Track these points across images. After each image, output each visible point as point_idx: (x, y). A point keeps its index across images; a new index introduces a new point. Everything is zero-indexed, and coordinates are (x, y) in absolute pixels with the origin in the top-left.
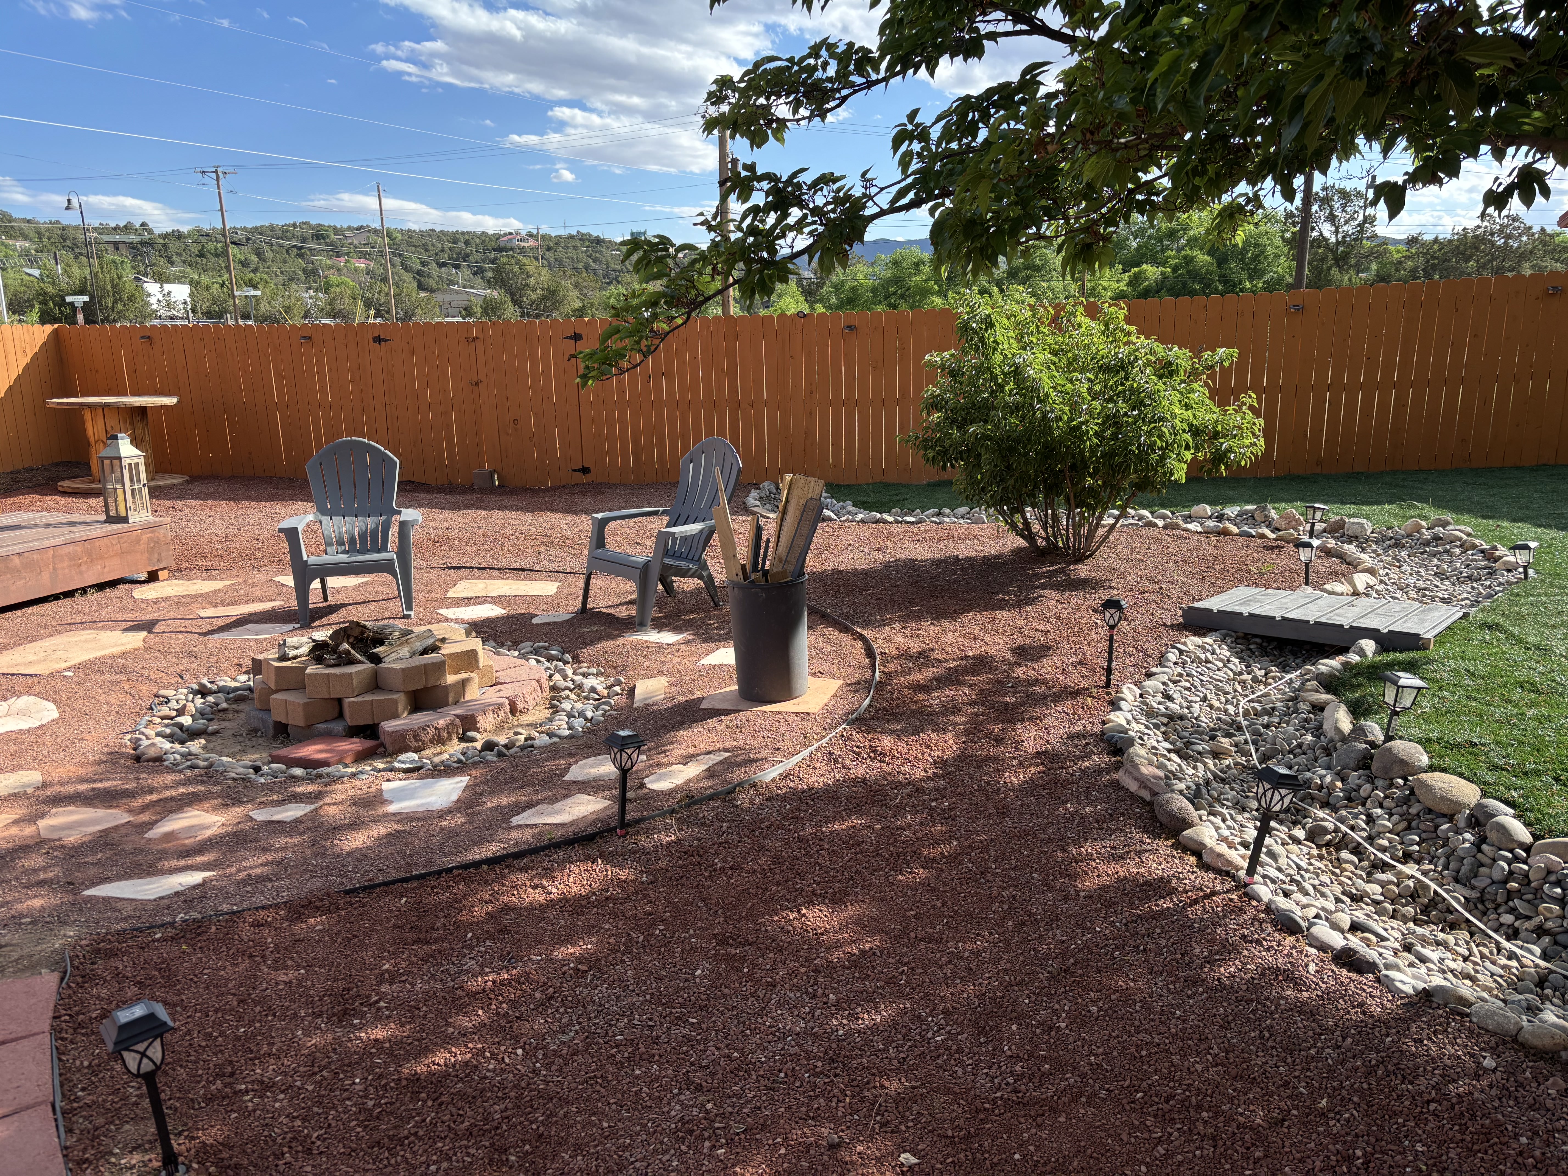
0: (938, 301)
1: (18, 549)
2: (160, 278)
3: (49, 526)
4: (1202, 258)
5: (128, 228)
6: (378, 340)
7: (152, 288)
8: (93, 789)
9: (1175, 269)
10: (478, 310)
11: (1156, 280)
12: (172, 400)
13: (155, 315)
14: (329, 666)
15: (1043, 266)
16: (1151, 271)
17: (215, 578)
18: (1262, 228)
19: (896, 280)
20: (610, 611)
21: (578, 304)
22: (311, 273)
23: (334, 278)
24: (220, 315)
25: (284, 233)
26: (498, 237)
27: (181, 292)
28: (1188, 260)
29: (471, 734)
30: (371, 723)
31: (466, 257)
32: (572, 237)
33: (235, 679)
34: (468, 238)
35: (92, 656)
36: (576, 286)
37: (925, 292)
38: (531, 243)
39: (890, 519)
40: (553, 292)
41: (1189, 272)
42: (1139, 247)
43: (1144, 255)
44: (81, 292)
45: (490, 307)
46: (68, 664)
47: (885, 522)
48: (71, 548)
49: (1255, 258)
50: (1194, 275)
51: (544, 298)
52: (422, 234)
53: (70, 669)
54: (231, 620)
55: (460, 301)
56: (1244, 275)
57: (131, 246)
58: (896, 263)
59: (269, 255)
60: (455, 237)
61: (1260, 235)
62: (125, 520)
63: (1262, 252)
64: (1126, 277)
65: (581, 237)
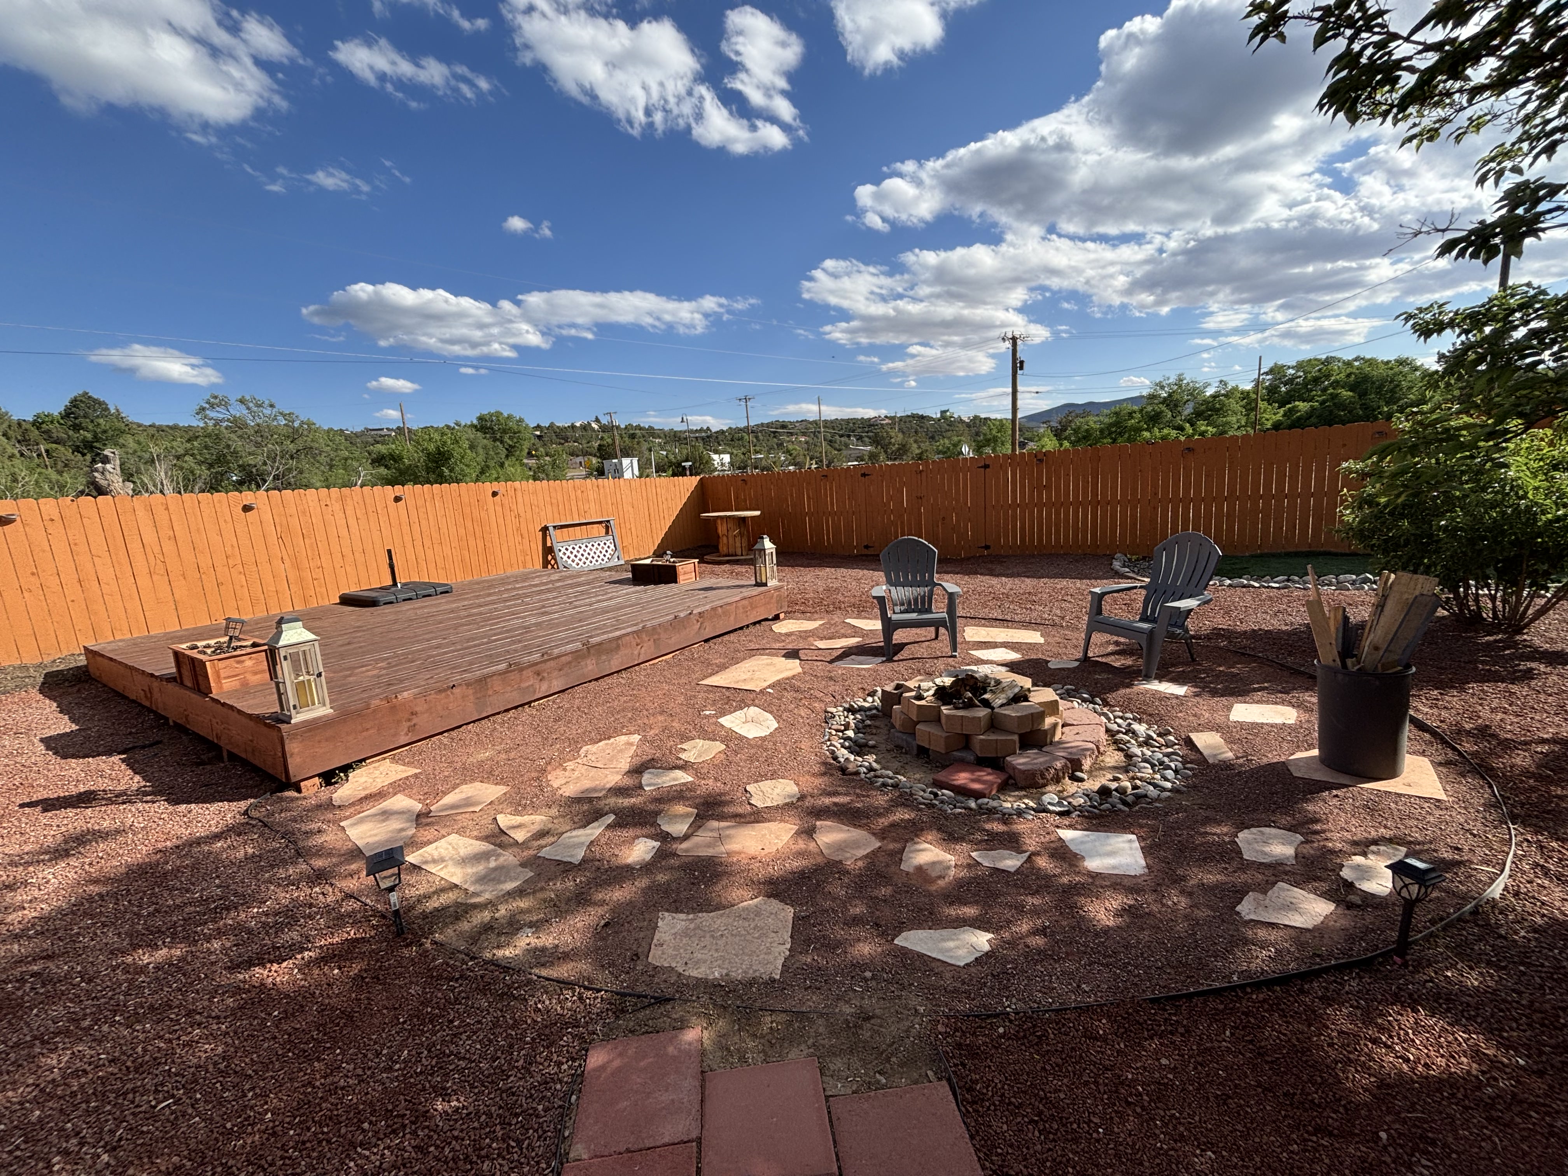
0: (1146, 434)
1: (720, 603)
2: (716, 452)
3: (728, 587)
4: (1346, 394)
5: (701, 430)
6: (864, 475)
7: (715, 457)
8: (835, 804)
9: (1322, 403)
10: (866, 458)
11: (1306, 412)
12: (758, 513)
13: (715, 469)
14: (956, 708)
15: (1221, 409)
16: (1303, 406)
17: (809, 619)
18: (1396, 370)
19: (1116, 424)
20: (1104, 660)
21: (918, 451)
22: (780, 445)
23: (790, 447)
24: (745, 467)
25: (768, 425)
26: (870, 419)
27: (727, 458)
28: (1334, 396)
29: (1079, 774)
30: (994, 755)
31: (853, 431)
32: (908, 416)
33: (865, 700)
34: (854, 421)
35: (778, 678)
36: (916, 441)
37: (1139, 430)
38: (887, 421)
39: (1257, 585)
40: (904, 446)
41: (1334, 404)
42: (1287, 393)
43: (1291, 397)
44: (687, 461)
45: (873, 456)
46: (768, 683)
47: (1254, 587)
48: (744, 602)
49: (1392, 391)
50: (1342, 406)
51: (899, 449)
52: (832, 422)
53: (769, 687)
54: (840, 652)
55: (855, 454)
56: (1382, 403)
57: (703, 439)
58: (1117, 414)
59: (761, 438)
60: (848, 421)
61: (1395, 375)
62: (765, 585)
63: (1398, 386)
64: (1282, 411)
65: (913, 416)
